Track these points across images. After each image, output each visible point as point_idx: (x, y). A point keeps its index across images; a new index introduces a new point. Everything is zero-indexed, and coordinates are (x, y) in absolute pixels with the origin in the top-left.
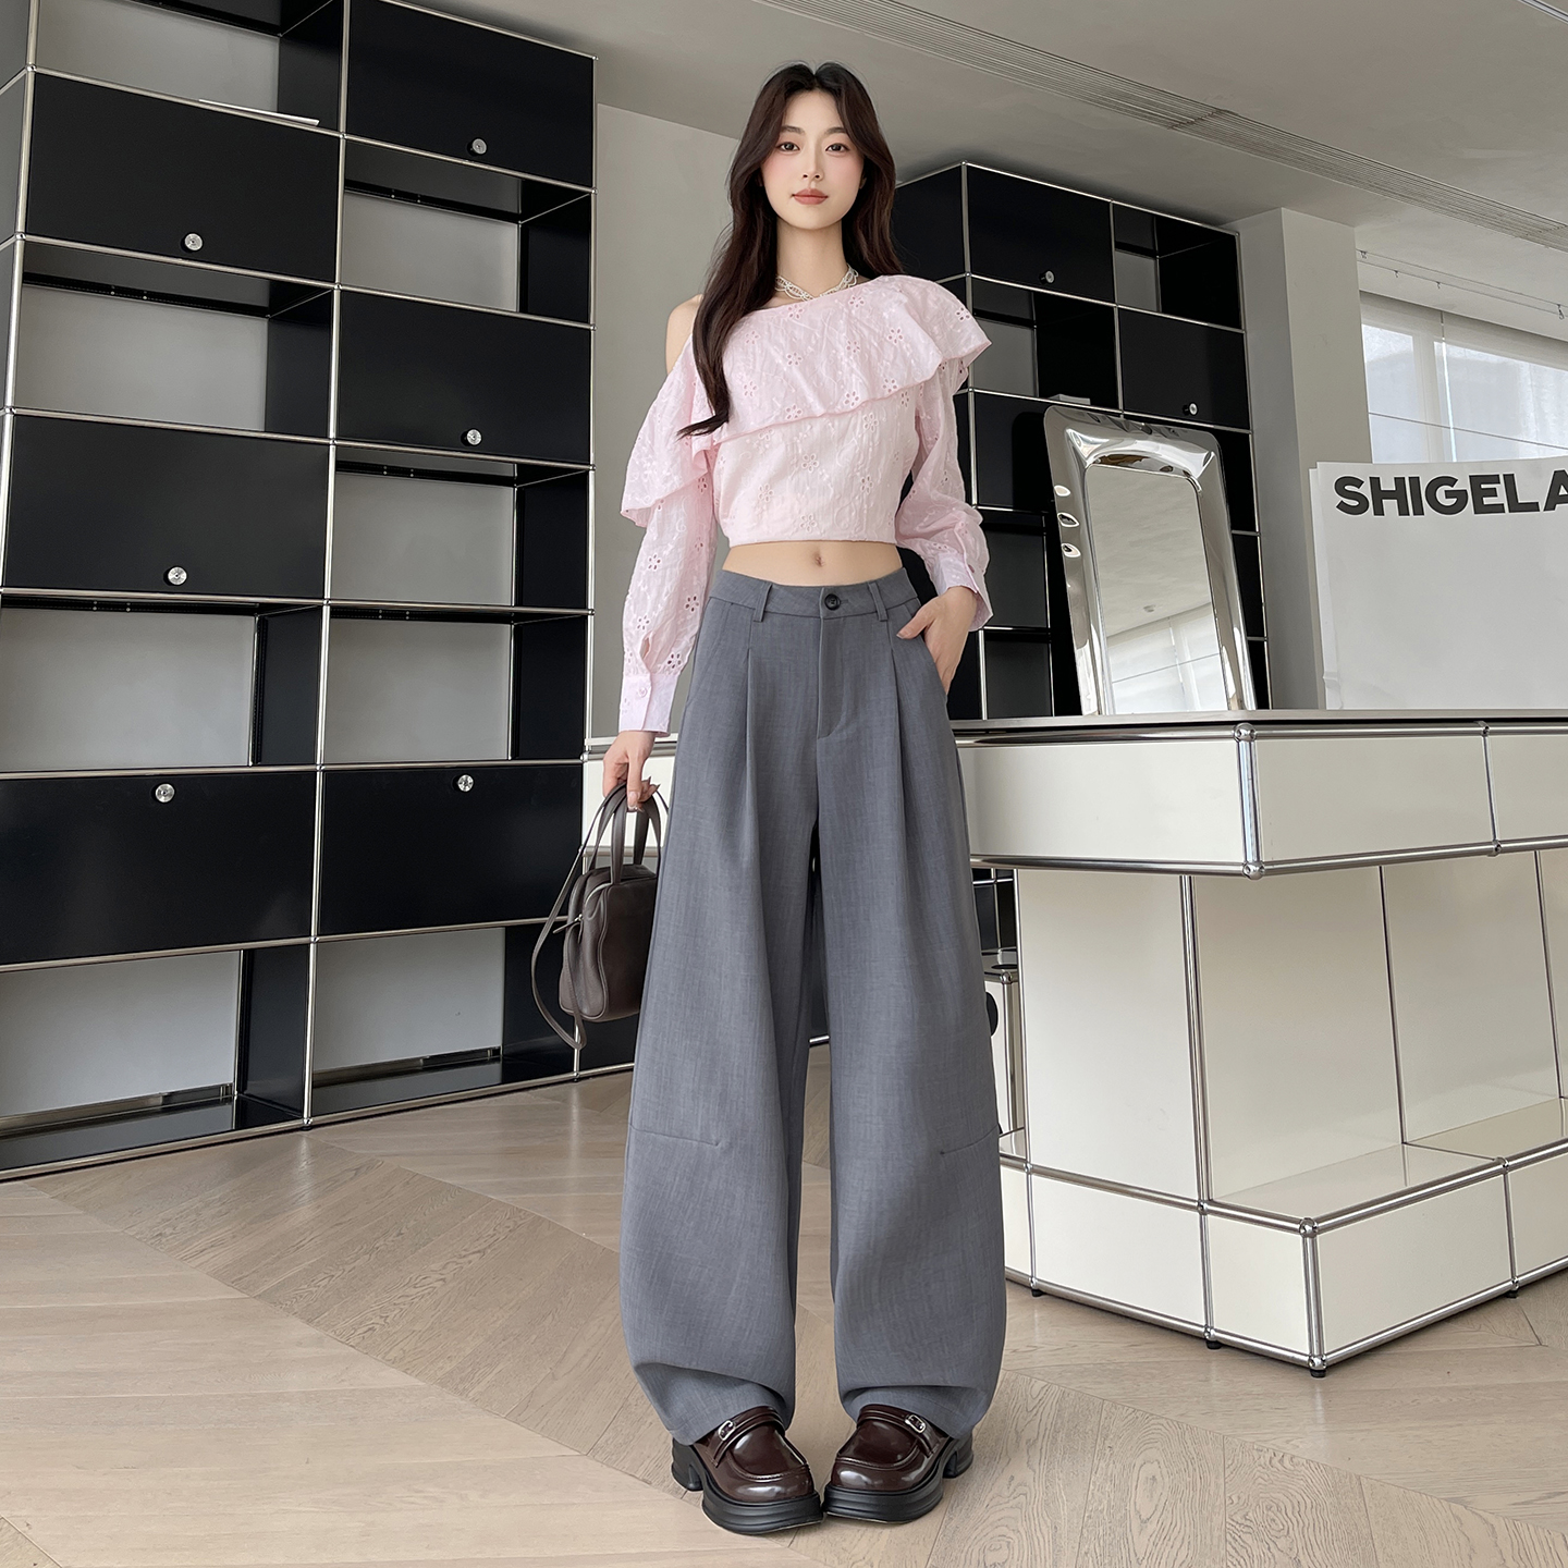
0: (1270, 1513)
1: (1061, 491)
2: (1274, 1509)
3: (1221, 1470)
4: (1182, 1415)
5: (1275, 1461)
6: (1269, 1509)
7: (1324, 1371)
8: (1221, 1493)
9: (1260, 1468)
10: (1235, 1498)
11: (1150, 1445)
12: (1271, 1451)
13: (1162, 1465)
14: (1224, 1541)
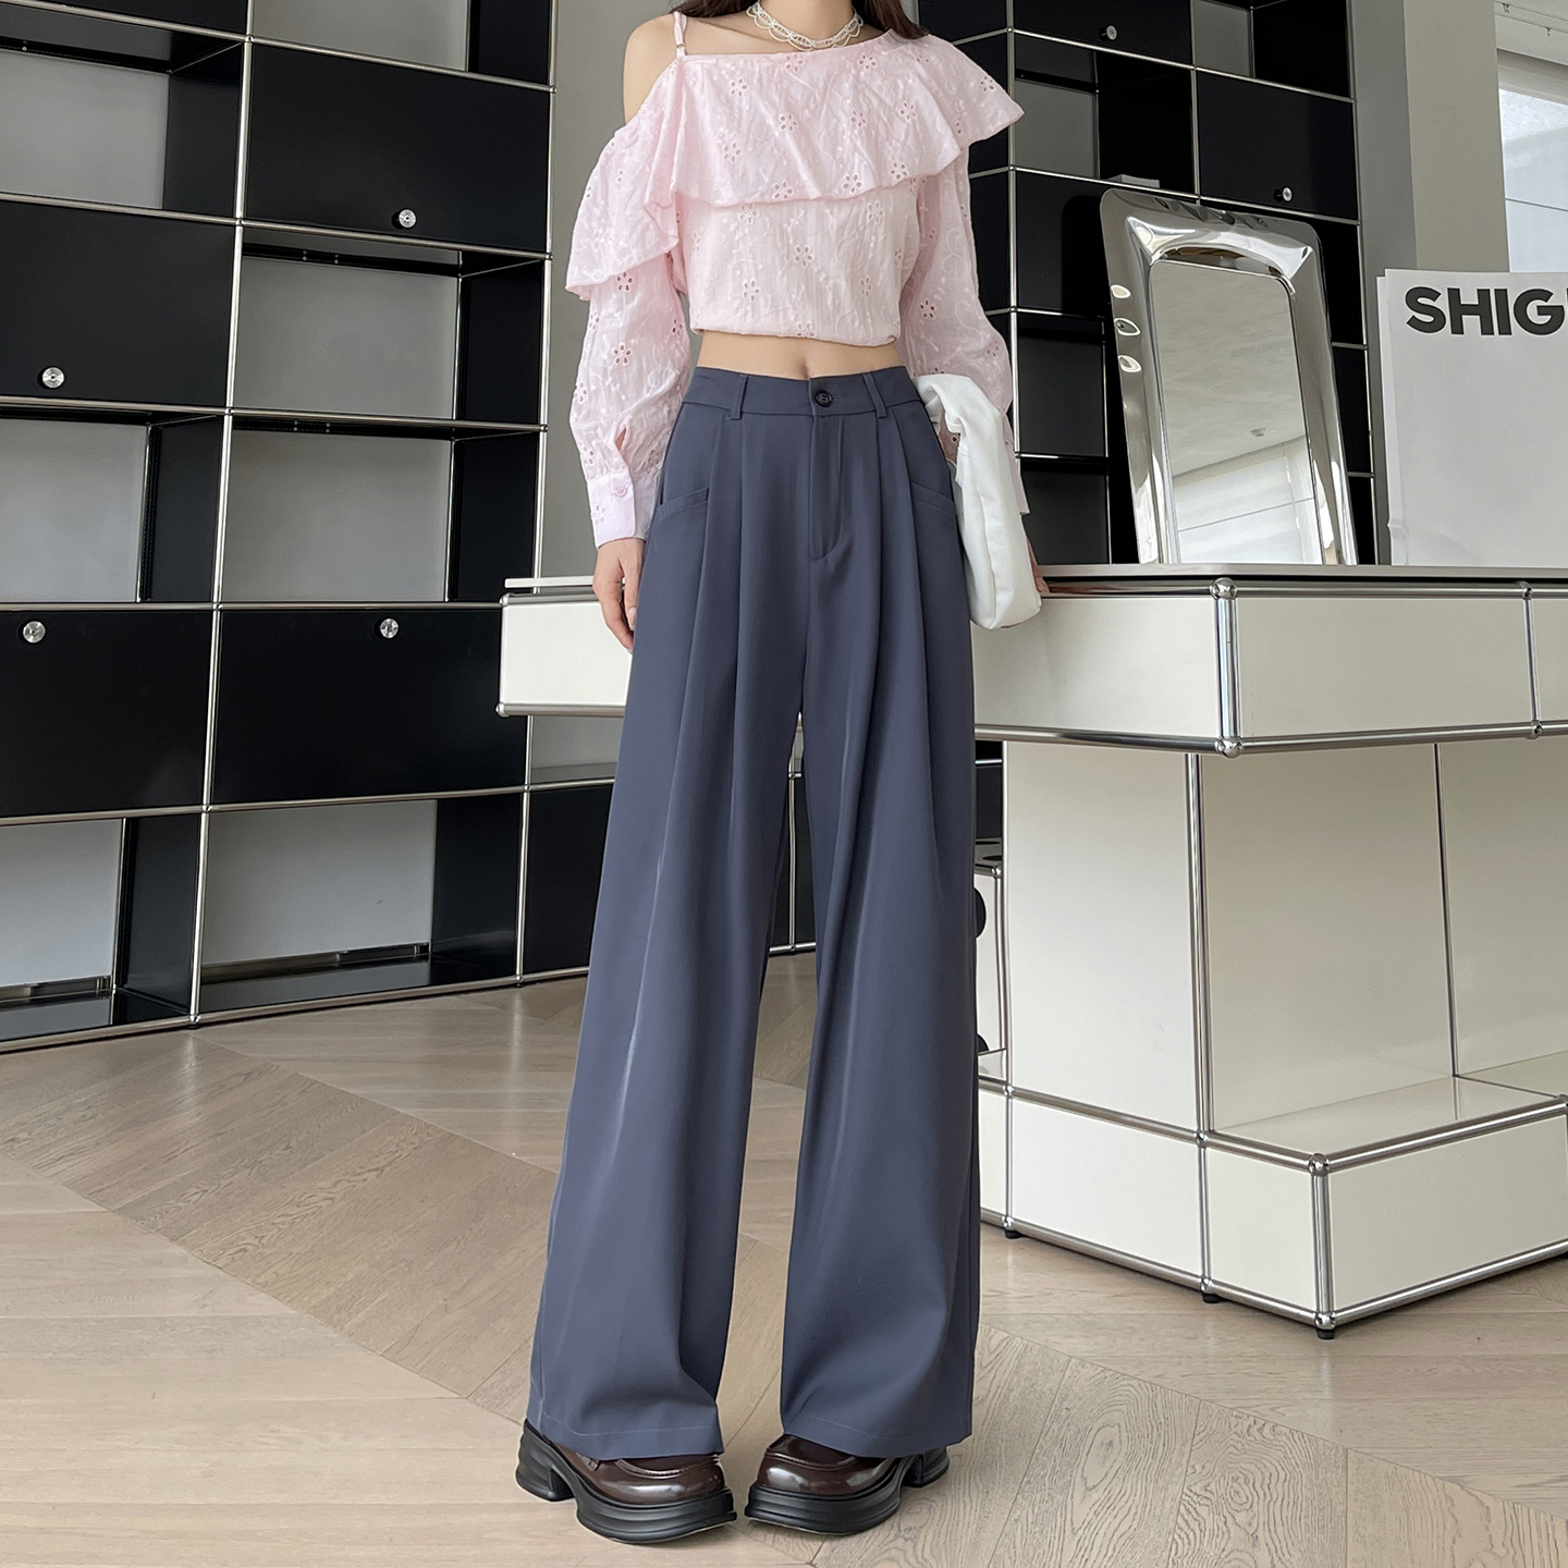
0: (1235, 1485)
1: (1119, 292)
2: (1241, 1481)
3: (1190, 1436)
4: (1159, 1376)
5: (1254, 1430)
6: (1235, 1480)
7: (1333, 1331)
8: (1184, 1461)
9: (1235, 1436)
10: (1198, 1467)
11: (1115, 1408)
12: (1252, 1419)
13: (1123, 1427)
14: (1175, 1513)
